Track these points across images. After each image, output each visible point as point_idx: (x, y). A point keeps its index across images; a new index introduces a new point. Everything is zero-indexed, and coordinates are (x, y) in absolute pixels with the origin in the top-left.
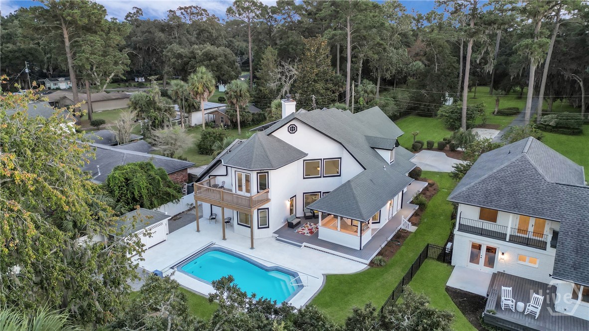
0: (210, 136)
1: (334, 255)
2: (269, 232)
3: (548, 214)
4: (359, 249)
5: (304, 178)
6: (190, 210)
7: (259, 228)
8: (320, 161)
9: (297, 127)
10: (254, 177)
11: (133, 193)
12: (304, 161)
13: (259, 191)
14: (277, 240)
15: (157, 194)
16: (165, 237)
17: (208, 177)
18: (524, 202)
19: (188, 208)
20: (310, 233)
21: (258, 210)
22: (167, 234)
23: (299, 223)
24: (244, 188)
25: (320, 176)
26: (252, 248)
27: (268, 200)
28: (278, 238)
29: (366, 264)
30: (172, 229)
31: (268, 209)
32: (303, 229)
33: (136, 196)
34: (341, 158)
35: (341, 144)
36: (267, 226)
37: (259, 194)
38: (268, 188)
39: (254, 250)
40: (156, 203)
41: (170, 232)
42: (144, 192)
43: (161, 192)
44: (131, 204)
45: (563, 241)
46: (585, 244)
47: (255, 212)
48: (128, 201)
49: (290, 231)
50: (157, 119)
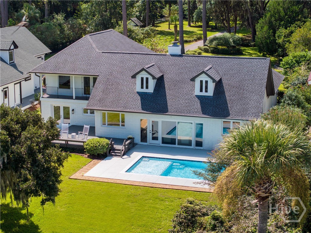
3: (92, 72)
18: (79, 66)
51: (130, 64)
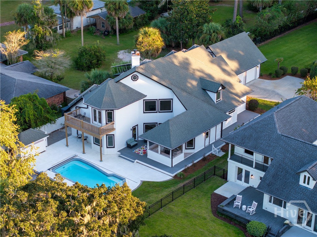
0: (86, 54)
1: (154, 169)
2: (114, 151)
3: (269, 153)
4: (171, 166)
5: (144, 113)
6: (63, 128)
7: (107, 147)
8: (156, 101)
9: (138, 77)
10: (104, 114)
11: (25, 118)
12: (144, 100)
13: (107, 123)
14: (120, 156)
15: (40, 118)
16: (45, 149)
17: (75, 107)
18: (260, 145)
19: (61, 127)
20: (143, 153)
21: (107, 135)
22: (46, 146)
23: (136, 145)
24: (98, 119)
25: (156, 111)
26: (101, 161)
27: (113, 129)
28: (120, 155)
29: (172, 176)
30: (50, 143)
31: (114, 135)
32: (140, 150)
33: (27, 121)
34: (172, 99)
35: (171, 89)
36: (113, 146)
37: (108, 125)
38: (114, 121)
39: (102, 162)
40: (39, 124)
41: (48, 145)
42: (32, 117)
43: (43, 117)
44: (24, 125)
45: (270, 170)
46: (279, 173)
47: (105, 136)
48: (21, 123)
49: (129, 150)
50: (40, 33)
51: (302, 154)
